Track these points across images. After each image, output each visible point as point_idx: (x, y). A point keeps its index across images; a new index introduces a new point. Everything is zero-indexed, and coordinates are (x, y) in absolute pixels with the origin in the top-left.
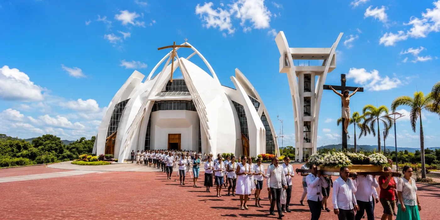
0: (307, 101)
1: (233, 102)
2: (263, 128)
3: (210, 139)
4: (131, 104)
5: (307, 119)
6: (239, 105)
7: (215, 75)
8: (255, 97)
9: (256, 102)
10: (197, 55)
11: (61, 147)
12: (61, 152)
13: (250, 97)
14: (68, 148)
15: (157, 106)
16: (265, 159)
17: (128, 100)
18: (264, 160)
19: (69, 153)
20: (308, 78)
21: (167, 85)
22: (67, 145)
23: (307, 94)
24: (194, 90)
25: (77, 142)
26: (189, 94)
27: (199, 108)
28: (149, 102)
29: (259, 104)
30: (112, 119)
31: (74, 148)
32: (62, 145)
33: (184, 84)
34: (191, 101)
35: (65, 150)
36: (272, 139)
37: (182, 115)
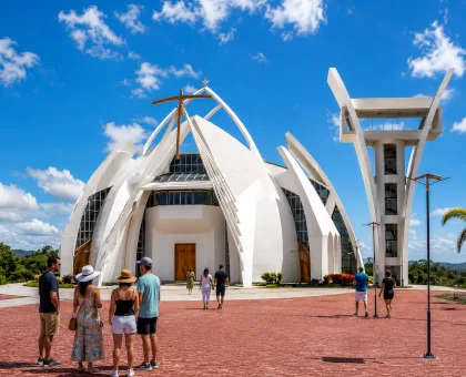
0: (391, 190)
1: (284, 190)
2: (335, 232)
3: (241, 250)
4: (114, 196)
5: (391, 219)
6: (294, 194)
7: (252, 144)
8: (321, 181)
9: (323, 188)
10: (223, 109)
11: (12, 261)
12: (13, 268)
13: (313, 182)
14: (23, 263)
15: (155, 199)
16: (336, 281)
17: (108, 189)
18: (334, 283)
19: (24, 270)
20: (390, 151)
21: (172, 163)
22: (21, 257)
23: (389, 179)
24: (216, 172)
25: (37, 254)
26: (207, 178)
27: (224, 200)
28: (141, 192)
29: (328, 192)
30: (83, 219)
31: (32, 263)
32: (14, 258)
33: (200, 161)
34: (212, 191)
35: (18, 266)
36: (351, 250)
37: (196, 212)
